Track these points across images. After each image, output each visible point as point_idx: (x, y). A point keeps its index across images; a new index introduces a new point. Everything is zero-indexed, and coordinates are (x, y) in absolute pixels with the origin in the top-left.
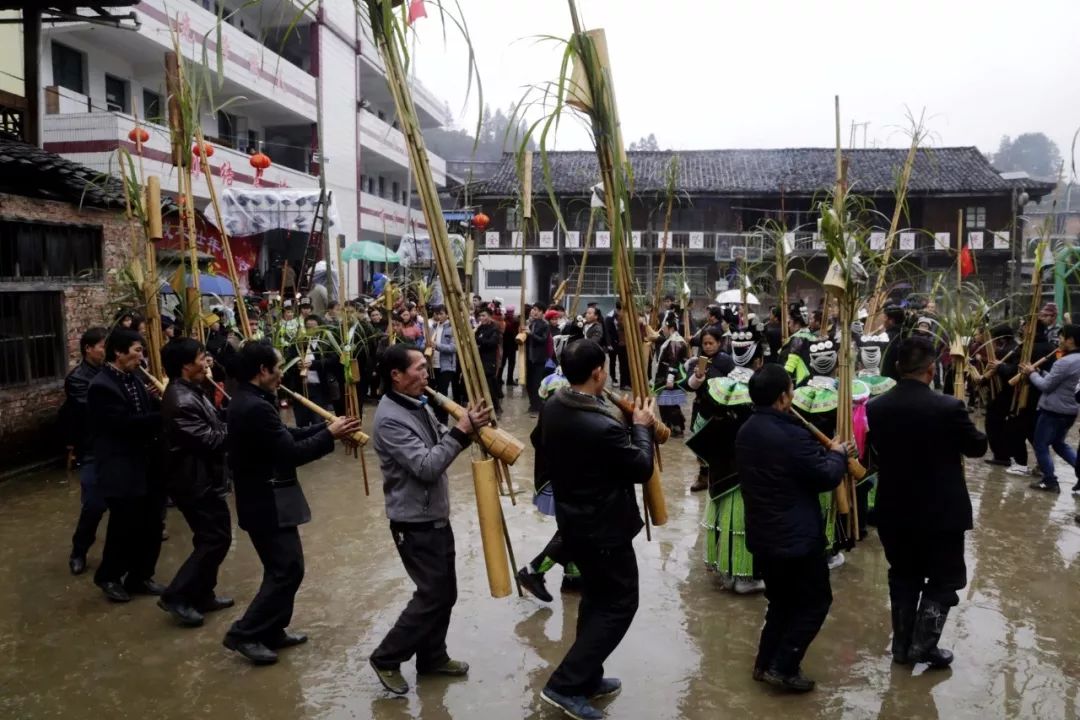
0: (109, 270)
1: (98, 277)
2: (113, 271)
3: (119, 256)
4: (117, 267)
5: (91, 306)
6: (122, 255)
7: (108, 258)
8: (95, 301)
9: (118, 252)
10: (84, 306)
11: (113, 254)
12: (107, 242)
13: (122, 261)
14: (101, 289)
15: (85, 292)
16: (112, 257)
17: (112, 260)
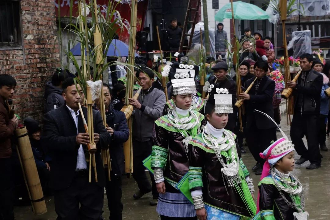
0: (26, 37)
1: (18, 41)
2: (30, 37)
3: (33, 24)
4: (33, 33)
5: (13, 67)
6: (36, 23)
7: (25, 26)
8: (15, 62)
9: (33, 20)
10: (7, 67)
11: (29, 22)
12: (24, 12)
13: (36, 28)
14: (20, 52)
15: (8, 55)
16: (28, 25)
17: (28, 27)
